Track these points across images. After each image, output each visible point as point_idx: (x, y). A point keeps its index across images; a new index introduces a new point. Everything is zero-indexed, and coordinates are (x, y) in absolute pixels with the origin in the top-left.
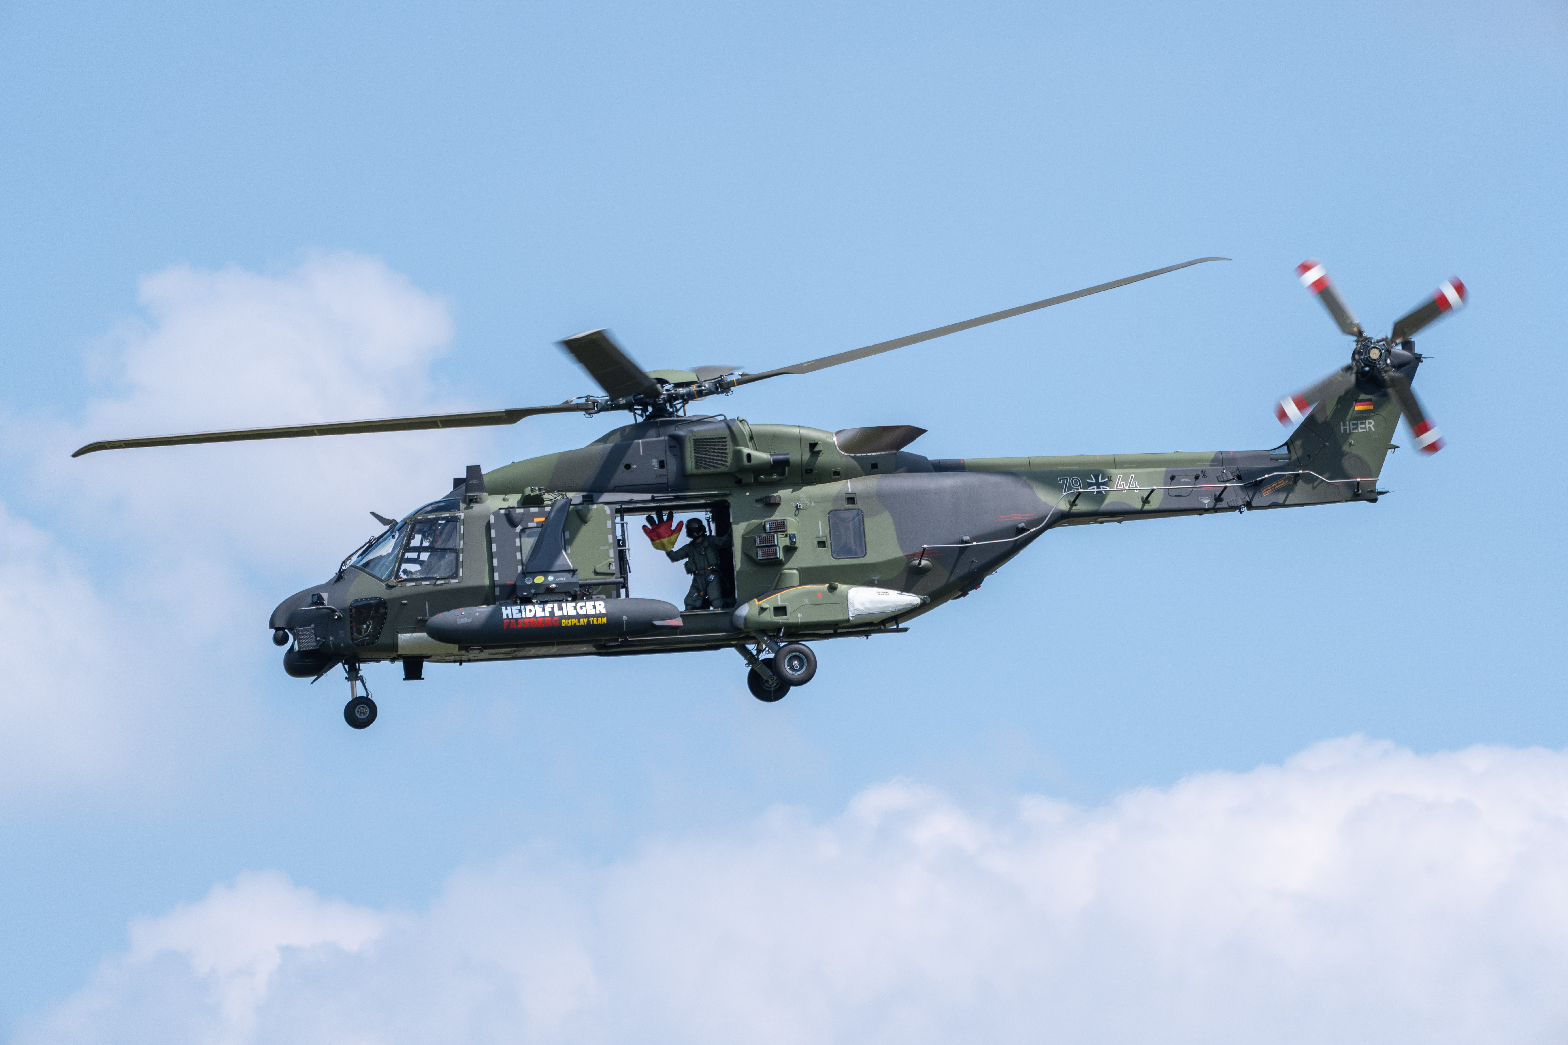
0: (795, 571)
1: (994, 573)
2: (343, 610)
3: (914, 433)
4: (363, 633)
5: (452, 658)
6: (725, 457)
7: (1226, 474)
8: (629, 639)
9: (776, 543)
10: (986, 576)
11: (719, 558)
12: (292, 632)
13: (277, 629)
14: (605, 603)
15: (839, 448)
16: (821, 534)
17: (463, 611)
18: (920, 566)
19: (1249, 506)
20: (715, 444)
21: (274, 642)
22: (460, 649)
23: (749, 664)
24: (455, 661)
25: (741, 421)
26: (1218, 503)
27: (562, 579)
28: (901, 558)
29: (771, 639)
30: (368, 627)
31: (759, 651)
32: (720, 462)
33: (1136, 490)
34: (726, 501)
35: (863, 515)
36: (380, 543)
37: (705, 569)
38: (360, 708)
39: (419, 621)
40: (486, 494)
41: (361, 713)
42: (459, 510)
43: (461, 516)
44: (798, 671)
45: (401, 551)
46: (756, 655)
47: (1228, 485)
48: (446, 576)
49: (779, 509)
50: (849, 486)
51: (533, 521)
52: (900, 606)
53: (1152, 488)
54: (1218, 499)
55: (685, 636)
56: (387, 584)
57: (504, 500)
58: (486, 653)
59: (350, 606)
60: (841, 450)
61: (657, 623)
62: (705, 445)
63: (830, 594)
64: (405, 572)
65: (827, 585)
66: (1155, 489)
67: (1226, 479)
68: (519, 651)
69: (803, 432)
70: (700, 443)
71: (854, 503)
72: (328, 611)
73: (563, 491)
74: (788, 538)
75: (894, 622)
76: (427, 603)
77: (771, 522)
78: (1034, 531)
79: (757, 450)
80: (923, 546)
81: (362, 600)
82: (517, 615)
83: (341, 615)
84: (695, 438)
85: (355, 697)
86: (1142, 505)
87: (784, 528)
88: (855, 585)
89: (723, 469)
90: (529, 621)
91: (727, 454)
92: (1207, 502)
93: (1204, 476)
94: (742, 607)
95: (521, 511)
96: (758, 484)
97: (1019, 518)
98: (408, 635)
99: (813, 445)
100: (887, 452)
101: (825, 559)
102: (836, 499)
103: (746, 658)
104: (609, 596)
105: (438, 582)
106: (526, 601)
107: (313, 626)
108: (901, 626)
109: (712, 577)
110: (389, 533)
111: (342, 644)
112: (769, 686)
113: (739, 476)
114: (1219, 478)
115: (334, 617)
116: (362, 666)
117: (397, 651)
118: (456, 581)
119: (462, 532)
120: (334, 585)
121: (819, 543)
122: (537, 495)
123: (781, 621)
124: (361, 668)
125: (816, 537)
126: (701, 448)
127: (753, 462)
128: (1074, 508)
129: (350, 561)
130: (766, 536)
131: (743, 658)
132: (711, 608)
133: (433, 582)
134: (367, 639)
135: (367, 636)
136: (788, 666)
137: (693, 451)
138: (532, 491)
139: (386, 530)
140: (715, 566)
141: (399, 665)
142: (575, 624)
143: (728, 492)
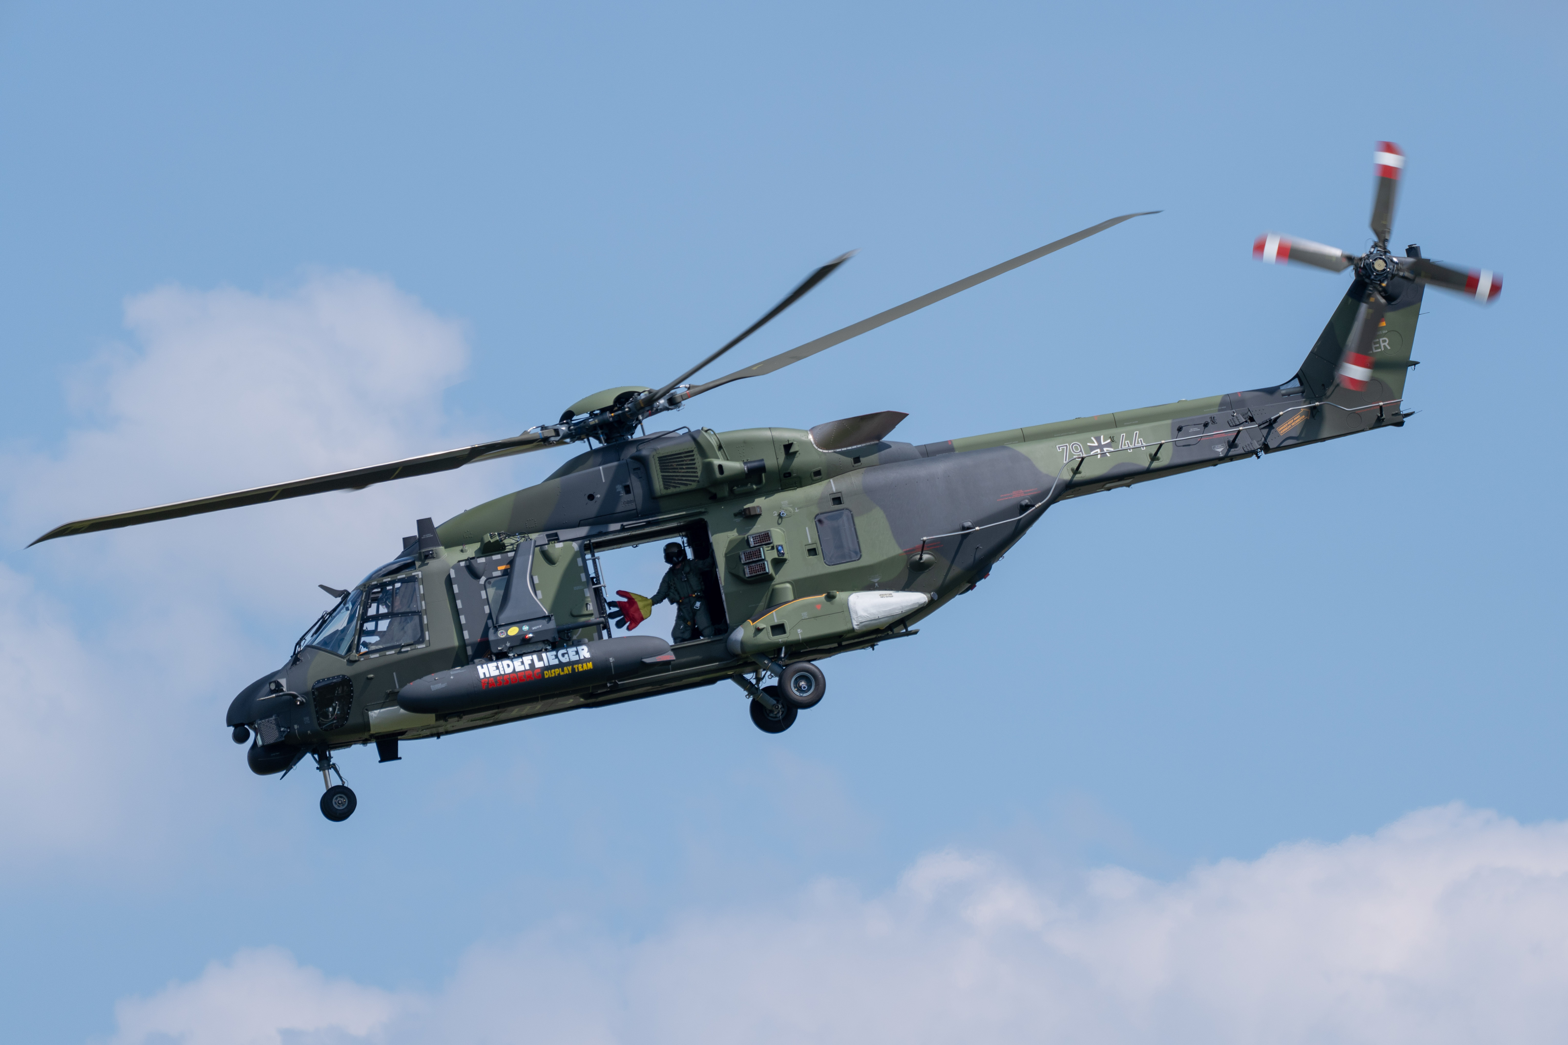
0: (788, 585)
1: (1001, 558)
2: (304, 694)
3: (894, 418)
4: (330, 717)
5: (428, 732)
6: (695, 472)
7: (1237, 417)
8: (619, 683)
9: (763, 558)
10: (993, 563)
11: (703, 583)
12: (253, 726)
13: (236, 726)
14: (588, 647)
15: (817, 446)
16: (810, 542)
17: (436, 676)
18: (922, 561)
19: (1266, 449)
20: (682, 459)
21: (234, 740)
22: (438, 719)
23: (749, 695)
24: (432, 735)
25: (706, 431)
26: (1232, 450)
27: (538, 627)
28: (899, 555)
29: (772, 662)
30: (334, 709)
31: (759, 679)
32: (690, 478)
33: (1143, 447)
34: (703, 520)
35: (852, 515)
36: (334, 617)
37: (689, 596)
38: (337, 798)
39: (388, 695)
40: (442, 548)
41: (339, 803)
42: (416, 569)
43: (418, 575)
44: (807, 692)
45: (359, 622)
46: (756, 684)
47: (1241, 428)
48: (411, 642)
49: (760, 520)
50: (833, 485)
51: (497, 570)
52: (906, 607)
53: (1160, 442)
54: (1232, 444)
55: (679, 671)
56: (349, 659)
57: (462, 551)
58: (466, 720)
59: (312, 689)
60: (819, 447)
61: (647, 660)
62: (671, 462)
63: (829, 603)
64: (365, 645)
65: (824, 595)
66: (1163, 443)
67: (1238, 423)
68: (500, 712)
69: (777, 434)
70: (665, 461)
71: (841, 503)
72: (288, 697)
73: (526, 534)
74: (775, 550)
75: (902, 626)
76: (394, 674)
77: (754, 536)
78: (1040, 506)
79: (728, 460)
80: (922, 539)
81: (323, 680)
82: (495, 673)
83: (304, 700)
84: (659, 456)
85: (330, 787)
86: (1150, 462)
87: (770, 540)
88: (854, 590)
89: (694, 486)
90: (509, 677)
91: (697, 469)
92: (1220, 450)
93: (1214, 422)
94: (737, 630)
95: (482, 560)
96: (734, 496)
97: (1022, 495)
98: (377, 711)
99: (788, 447)
100: (868, 444)
101: (818, 567)
102: (821, 501)
103: (745, 689)
104: (591, 639)
105: (403, 650)
106: (502, 656)
107: (274, 717)
108: (910, 629)
109: (698, 604)
110: (342, 605)
111: (309, 732)
112: (774, 716)
113: (713, 490)
114: (1230, 422)
115: (296, 703)
116: (333, 753)
117: (369, 730)
118: (423, 646)
119: (422, 592)
120: (290, 668)
121: (809, 551)
122: (497, 540)
123: (780, 640)
124: (332, 755)
125: (805, 545)
126: (668, 466)
127: (726, 473)
128: (1077, 476)
129: (304, 641)
130: (751, 551)
131: (742, 690)
132: (702, 638)
133: (398, 650)
134: (335, 723)
135: (334, 719)
136: (795, 688)
137: (659, 470)
138: (491, 537)
139: (338, 603)
140: (700, 592)
141: (373, 747)
142: (559, 674)
143: (703, 510)
